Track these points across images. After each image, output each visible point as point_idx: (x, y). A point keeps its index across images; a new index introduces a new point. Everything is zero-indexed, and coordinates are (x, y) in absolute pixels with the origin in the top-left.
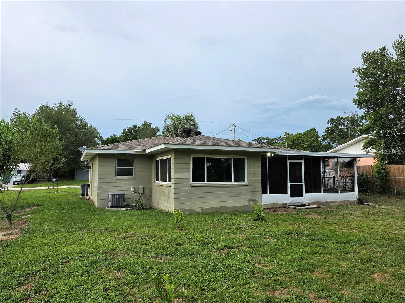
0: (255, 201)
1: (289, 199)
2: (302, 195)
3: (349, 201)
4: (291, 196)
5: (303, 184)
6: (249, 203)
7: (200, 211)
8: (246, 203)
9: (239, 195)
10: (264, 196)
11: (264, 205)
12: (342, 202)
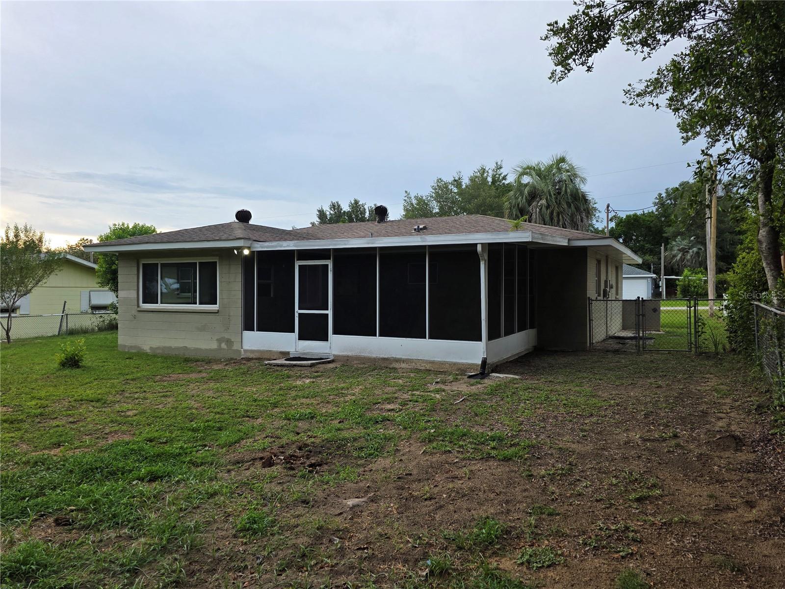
0: (229, 342)
1: (296, 343)
2: (326, 339)
3: (455, 364)
4: (301, 338)
5: (330, 312)
6: (220, 346)
7: (148, 351)
8: (214, 345)
9: (203, 329)
10: (247, 333)
11: (246, 351)
12: (433, 362)
